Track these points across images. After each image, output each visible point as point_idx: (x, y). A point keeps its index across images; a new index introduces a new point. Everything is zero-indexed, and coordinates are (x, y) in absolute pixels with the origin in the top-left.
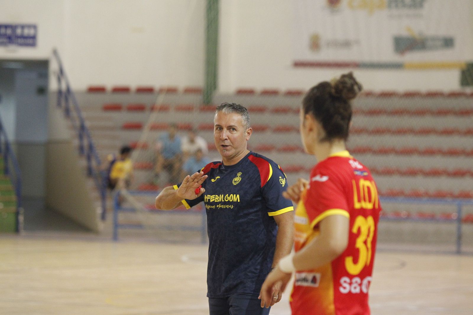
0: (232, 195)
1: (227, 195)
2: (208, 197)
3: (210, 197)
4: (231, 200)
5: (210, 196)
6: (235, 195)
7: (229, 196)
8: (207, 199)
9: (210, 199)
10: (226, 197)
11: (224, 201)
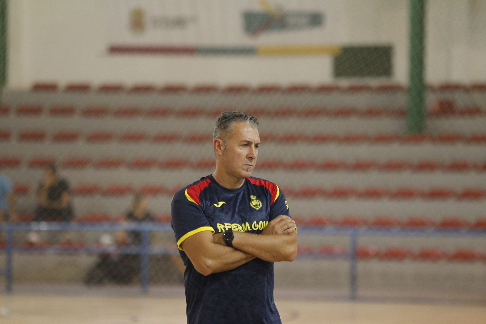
0: (261, 222)
1: (255, 222)
2: (227, 226)
3: (231, 226)
4: (261, 228)
5: (230, 224)
6: (264, 222)
7: (258, 223)
8: (225, 228)
9: (231, 228)
10: (255, 224)
11: (251, 230)
